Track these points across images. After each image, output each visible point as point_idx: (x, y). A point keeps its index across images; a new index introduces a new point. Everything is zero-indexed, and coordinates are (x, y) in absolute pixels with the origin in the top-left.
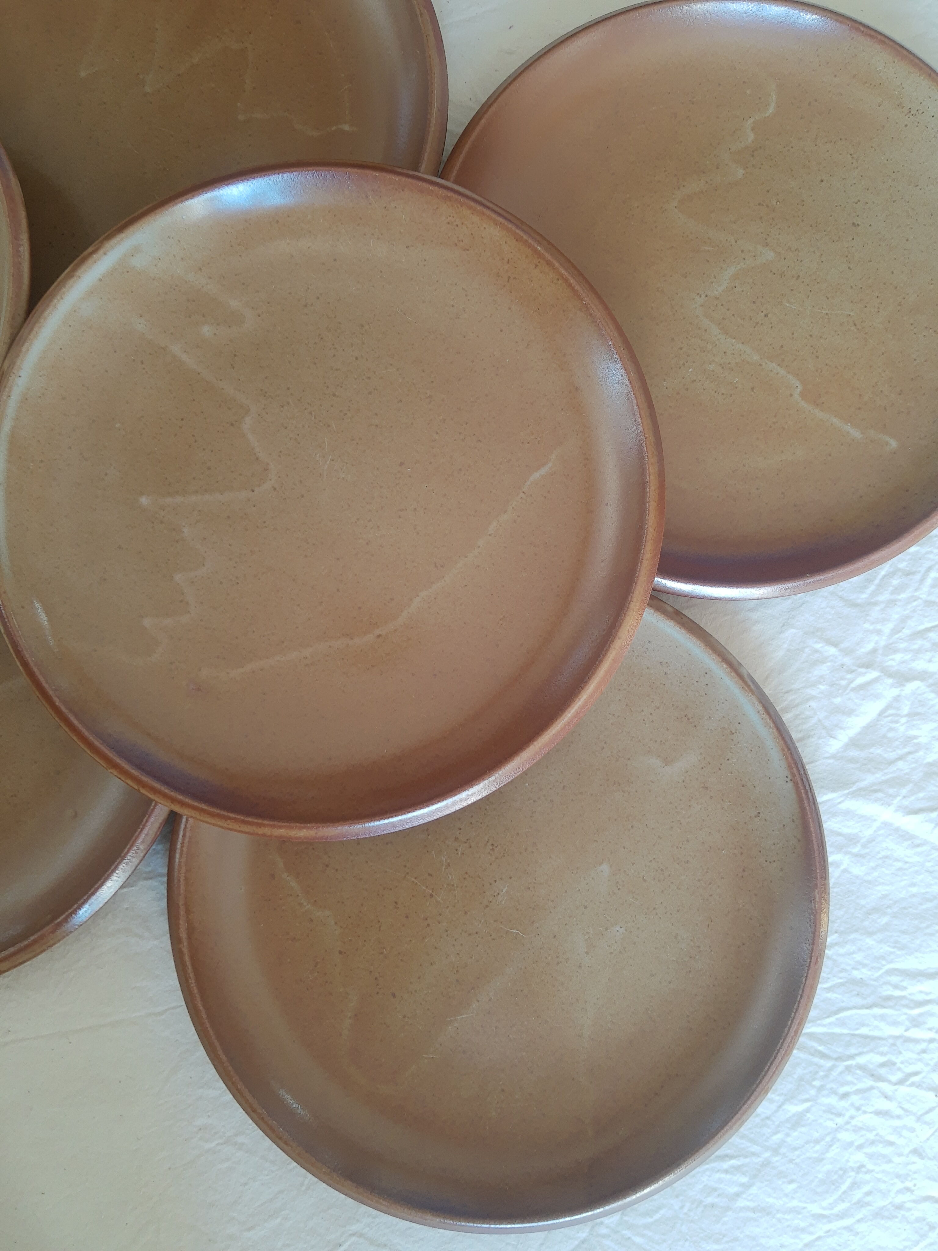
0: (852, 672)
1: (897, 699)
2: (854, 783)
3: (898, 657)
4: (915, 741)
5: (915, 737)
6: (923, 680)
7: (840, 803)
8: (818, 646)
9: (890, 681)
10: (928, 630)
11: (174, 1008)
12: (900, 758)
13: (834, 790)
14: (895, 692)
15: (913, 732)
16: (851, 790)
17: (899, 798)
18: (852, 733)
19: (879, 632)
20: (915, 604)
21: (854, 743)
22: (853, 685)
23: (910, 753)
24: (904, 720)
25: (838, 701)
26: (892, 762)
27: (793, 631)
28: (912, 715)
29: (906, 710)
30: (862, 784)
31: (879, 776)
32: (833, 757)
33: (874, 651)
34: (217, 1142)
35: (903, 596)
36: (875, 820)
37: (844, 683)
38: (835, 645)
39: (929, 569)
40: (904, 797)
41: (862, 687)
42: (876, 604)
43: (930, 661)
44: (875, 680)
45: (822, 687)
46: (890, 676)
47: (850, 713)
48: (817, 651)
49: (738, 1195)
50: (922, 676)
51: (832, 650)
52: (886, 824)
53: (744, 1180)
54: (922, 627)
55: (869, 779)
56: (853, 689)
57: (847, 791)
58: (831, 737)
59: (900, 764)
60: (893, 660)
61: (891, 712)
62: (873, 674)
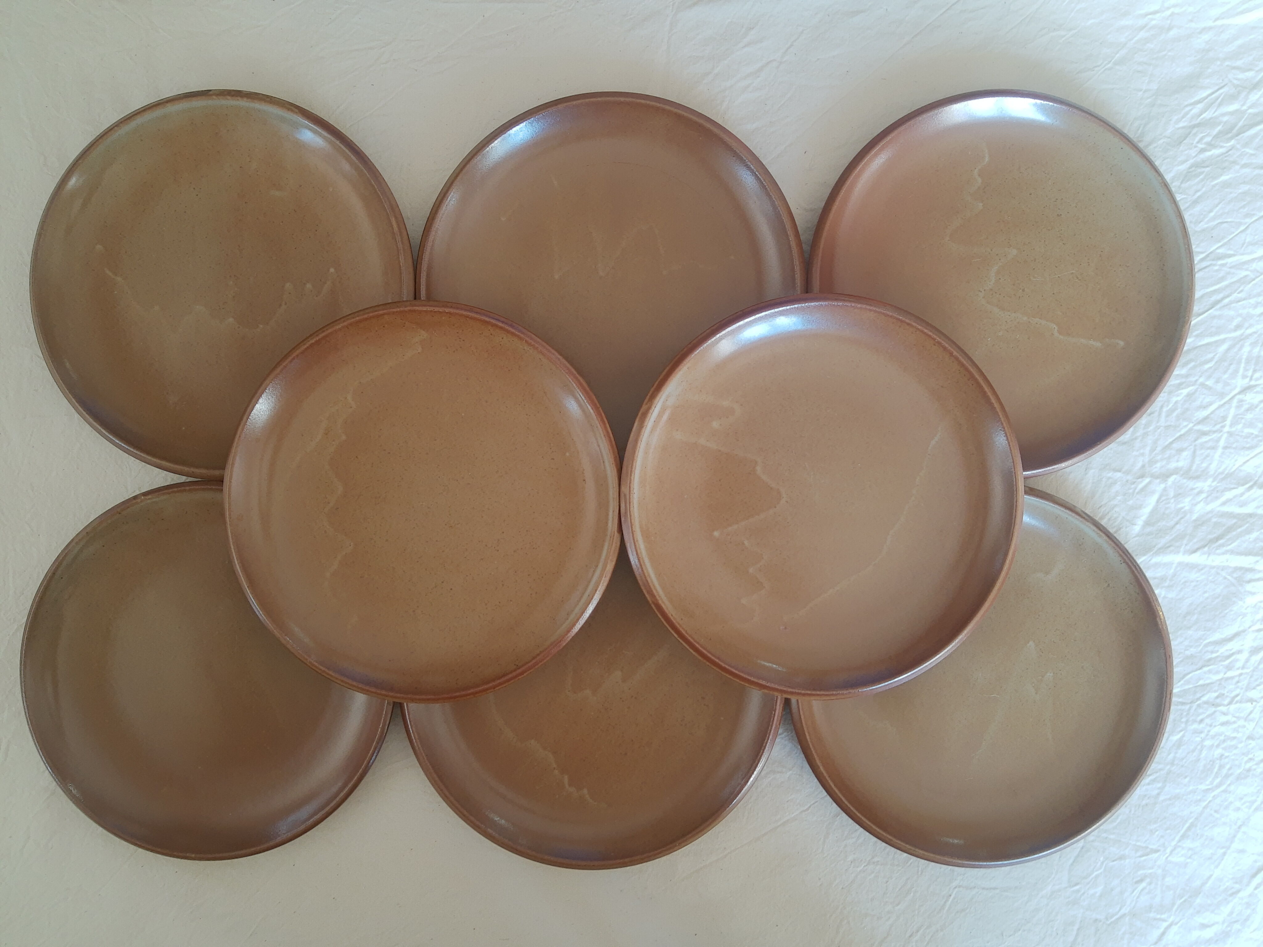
0: (1134, 483)
1: (1165, 489)
2: (1155, 547)
3: (1158, 465)
4: (1182, 510)
5: (1182, 508)
6: (1177, 474)
7: (1150, 561)
8: (1110, 475)
9: (1158, 481)
10: (1171, 443)
11: (813, 804)
12: (1177, 523)
13: (1144, 555)
14: (1163, 486)
15: (1181, 505)
16: (1154, 551)
17: (1183, 547)
18: (1144, 518)
19: (1143, 455)
20: (1159, 431)
21: (1147, 523)
22: (1137, 491)
23: (1182, 518)
24: (1172, 501)
25: (1130, 503)
26: (1173, 527)
27: (1092, 471)
28: (1177, 496)
29: (1172, 494)
30: (1159, 546)
31: (1168, 538)
32: (1138, 535)
33: (1143, 466)
34: (863, 866)
35: (1151, 428)
36: (1173, 563)
37: (1131, 491)
38: (1119, 471)
39: (1162, 407)
40: (1186, 545)
41: (1142, 490)
42: (1136, 439)
43: (1178, 461)
44: (1149, 483)
45: (1119, 498)
46: (1157, 478)
47: (1140, 507)
48: (1109, 478)
49: (1158, 794)
50: (1176, 471)
51: (1119, 475)
52: (1180, 564)
53: (1160, 785)
54: (1167, 443)
55: (1163, 542)
56: (1138, 493)
57: (1152, 553)
58: (1133, 524)
59: (1178, 526)
60: (1156, 467)
61: (1163, 498)
62: (1147, 480)
